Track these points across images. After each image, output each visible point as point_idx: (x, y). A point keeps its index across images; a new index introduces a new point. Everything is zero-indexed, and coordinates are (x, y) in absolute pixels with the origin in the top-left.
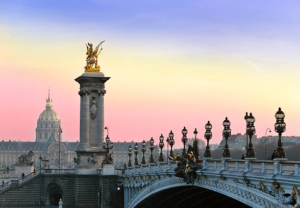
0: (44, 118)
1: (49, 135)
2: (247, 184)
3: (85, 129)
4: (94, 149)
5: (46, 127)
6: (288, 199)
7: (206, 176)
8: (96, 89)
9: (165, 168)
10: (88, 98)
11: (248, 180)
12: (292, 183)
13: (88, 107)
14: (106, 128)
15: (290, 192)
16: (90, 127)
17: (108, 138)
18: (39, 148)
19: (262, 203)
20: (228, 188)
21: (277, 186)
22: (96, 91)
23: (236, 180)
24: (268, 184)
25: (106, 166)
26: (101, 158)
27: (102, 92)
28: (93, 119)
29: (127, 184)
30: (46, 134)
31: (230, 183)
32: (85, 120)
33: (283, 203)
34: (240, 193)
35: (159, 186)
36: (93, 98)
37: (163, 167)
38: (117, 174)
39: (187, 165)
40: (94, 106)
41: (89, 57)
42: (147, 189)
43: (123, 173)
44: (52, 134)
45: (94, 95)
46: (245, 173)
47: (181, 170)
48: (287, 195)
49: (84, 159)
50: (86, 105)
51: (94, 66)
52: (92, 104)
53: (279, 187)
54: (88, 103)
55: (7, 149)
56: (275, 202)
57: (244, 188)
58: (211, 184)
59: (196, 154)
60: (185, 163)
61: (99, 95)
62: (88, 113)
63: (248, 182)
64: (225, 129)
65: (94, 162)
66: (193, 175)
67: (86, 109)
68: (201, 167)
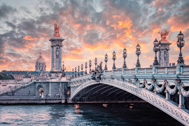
0: (39, 61)
1: (41, 68)
2: (123, 80)
3: (54, 62)
4: (57, 70)
5: (40, 65)
6: (141, 85)
7: (105, 79)
10: (55, 48)
11: (123, 78)
12: (143, 78)
13: (55, 52)
14: (63, 62)
15: (142, 82)
16: (56, 61)
17: (63, 65)
18: (36, 74)
20: (115, 83)
21: (137, 79)
22: (58, 45)
23: (118, 79)
24: (132, 79)
25: (63, 78)
26: (61, 74)
27: (61, 46)
28: (57, 58)
29: (71, 86)
30: (40, 68)
31: (115, 80)
32: (53, 58)
34: (120, 85)
35: (85, 85)
37: (87, 76)
38: (67, 81)
39: (97, 74)
40: (58, 52)
41: (56, 30)
44: (42, 68)
45: (57, 47)
46: (122, 75)
49: (53, 75)
50: (54, 51)
51: (57, 34)
52: (57, 51)
53: (137, 80)
55: (22, 74)
56: (136, 87)
57: (122, 82)
58: (107, 82)
59: (101, 69)
60: (96, 73)
61: (60, 47)
62: (55, 55)
64: (114, 56)
65: (57, 76)
66: (100, 78)
67: (54, 53)
68: (103, 75)
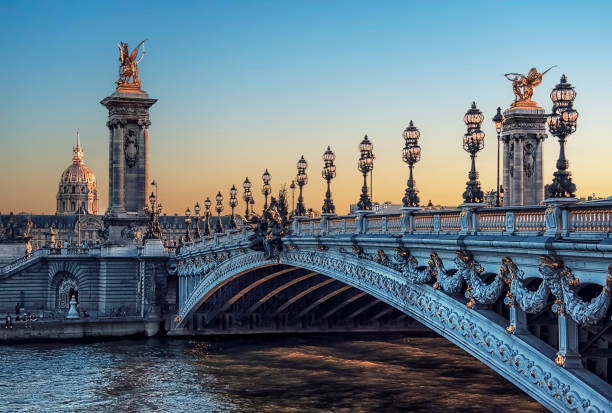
0: (71, 177)
2: (359, 253)
4: (131, 215)
5: (74, 192)
6: (422, 276)
7: (297, 247)
8: (135, 118)
9: (237, 238)
10: (121, 132)
13: (122, 148)
14: (153, 184)
15: (426, 262)
16: (126, 180)
17: (152, 196)
19: (383, 285)
22: (135, 122)
23: (342, 249)
25: (149, 242)
26: (143, 230)
28: (131, 167)
30: (74, 203)
31: (334, 255)
33: (415, 283)
34: (348, 270)
36: (131, 133)
37: (234, 237)
39: (269, 229)
40: (132, 145)
41: (123, 65)
42: (212, 275)
43: (178, 252)
45: (130, 127)
47: (260, 239)
48: (422, 269)
49: (114, 231)
50: (118, 144)
52: (128, 142)
54: (122, 141)
57: (355, 261)
60: (265, 226)
61: (140, 127)
62: (122, 157)
63: (360, 250)
65: (132, 237)
66: (279, 244)
67: (118, 150)
68: (289, 232)
